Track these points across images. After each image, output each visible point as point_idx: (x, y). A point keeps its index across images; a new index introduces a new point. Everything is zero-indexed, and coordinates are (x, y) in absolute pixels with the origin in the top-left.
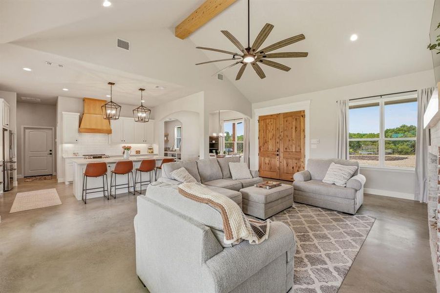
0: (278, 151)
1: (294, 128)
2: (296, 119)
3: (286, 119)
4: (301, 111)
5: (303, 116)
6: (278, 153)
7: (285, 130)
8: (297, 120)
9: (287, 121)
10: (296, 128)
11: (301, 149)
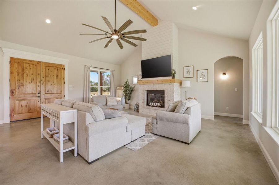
0: (39, 93)
1: (55, 76)
2: (57, 70)
3: (47, 68)
4: (62, 65)
5: (64, 69)
6: (38, 95)
7: (46, 76)
8: (59, 70)
9: (49, 69)
10: (57, 76)
11: (61, 91)
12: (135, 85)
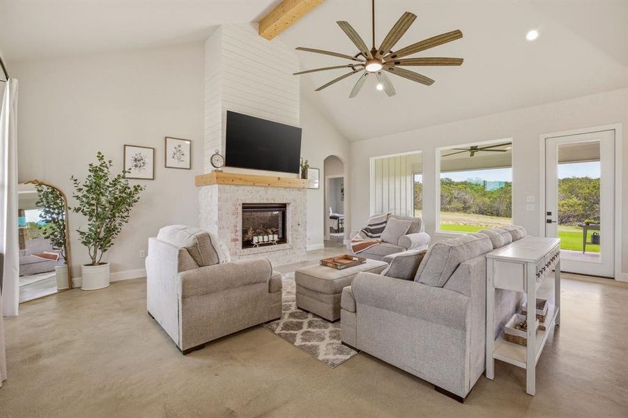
12: (136, 183)
